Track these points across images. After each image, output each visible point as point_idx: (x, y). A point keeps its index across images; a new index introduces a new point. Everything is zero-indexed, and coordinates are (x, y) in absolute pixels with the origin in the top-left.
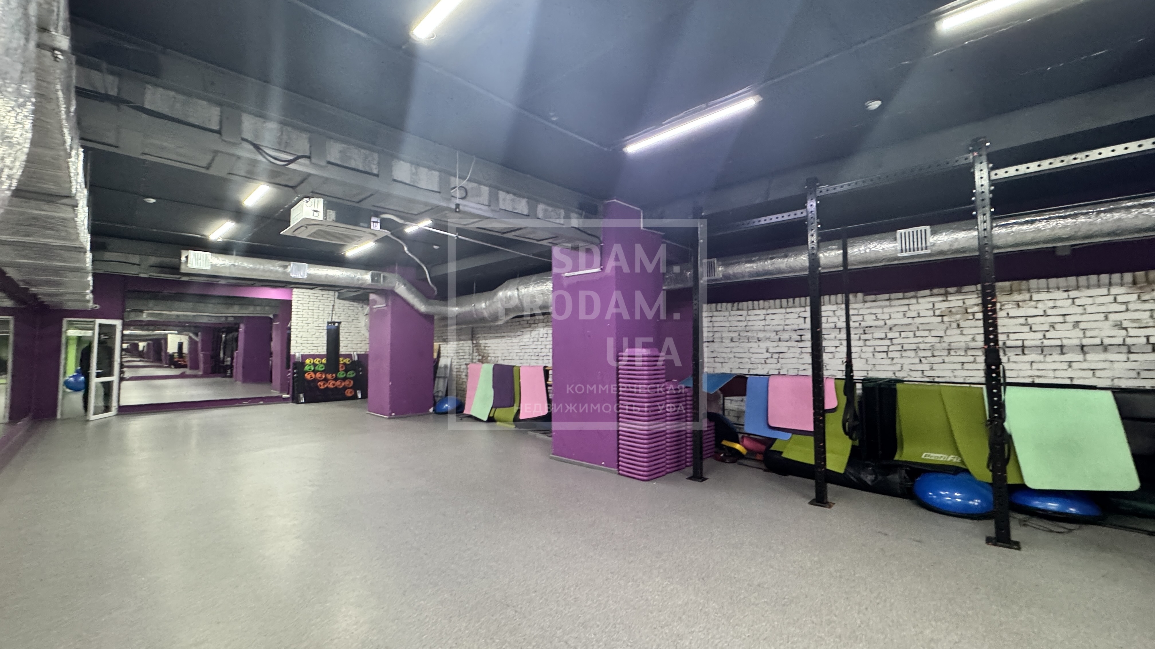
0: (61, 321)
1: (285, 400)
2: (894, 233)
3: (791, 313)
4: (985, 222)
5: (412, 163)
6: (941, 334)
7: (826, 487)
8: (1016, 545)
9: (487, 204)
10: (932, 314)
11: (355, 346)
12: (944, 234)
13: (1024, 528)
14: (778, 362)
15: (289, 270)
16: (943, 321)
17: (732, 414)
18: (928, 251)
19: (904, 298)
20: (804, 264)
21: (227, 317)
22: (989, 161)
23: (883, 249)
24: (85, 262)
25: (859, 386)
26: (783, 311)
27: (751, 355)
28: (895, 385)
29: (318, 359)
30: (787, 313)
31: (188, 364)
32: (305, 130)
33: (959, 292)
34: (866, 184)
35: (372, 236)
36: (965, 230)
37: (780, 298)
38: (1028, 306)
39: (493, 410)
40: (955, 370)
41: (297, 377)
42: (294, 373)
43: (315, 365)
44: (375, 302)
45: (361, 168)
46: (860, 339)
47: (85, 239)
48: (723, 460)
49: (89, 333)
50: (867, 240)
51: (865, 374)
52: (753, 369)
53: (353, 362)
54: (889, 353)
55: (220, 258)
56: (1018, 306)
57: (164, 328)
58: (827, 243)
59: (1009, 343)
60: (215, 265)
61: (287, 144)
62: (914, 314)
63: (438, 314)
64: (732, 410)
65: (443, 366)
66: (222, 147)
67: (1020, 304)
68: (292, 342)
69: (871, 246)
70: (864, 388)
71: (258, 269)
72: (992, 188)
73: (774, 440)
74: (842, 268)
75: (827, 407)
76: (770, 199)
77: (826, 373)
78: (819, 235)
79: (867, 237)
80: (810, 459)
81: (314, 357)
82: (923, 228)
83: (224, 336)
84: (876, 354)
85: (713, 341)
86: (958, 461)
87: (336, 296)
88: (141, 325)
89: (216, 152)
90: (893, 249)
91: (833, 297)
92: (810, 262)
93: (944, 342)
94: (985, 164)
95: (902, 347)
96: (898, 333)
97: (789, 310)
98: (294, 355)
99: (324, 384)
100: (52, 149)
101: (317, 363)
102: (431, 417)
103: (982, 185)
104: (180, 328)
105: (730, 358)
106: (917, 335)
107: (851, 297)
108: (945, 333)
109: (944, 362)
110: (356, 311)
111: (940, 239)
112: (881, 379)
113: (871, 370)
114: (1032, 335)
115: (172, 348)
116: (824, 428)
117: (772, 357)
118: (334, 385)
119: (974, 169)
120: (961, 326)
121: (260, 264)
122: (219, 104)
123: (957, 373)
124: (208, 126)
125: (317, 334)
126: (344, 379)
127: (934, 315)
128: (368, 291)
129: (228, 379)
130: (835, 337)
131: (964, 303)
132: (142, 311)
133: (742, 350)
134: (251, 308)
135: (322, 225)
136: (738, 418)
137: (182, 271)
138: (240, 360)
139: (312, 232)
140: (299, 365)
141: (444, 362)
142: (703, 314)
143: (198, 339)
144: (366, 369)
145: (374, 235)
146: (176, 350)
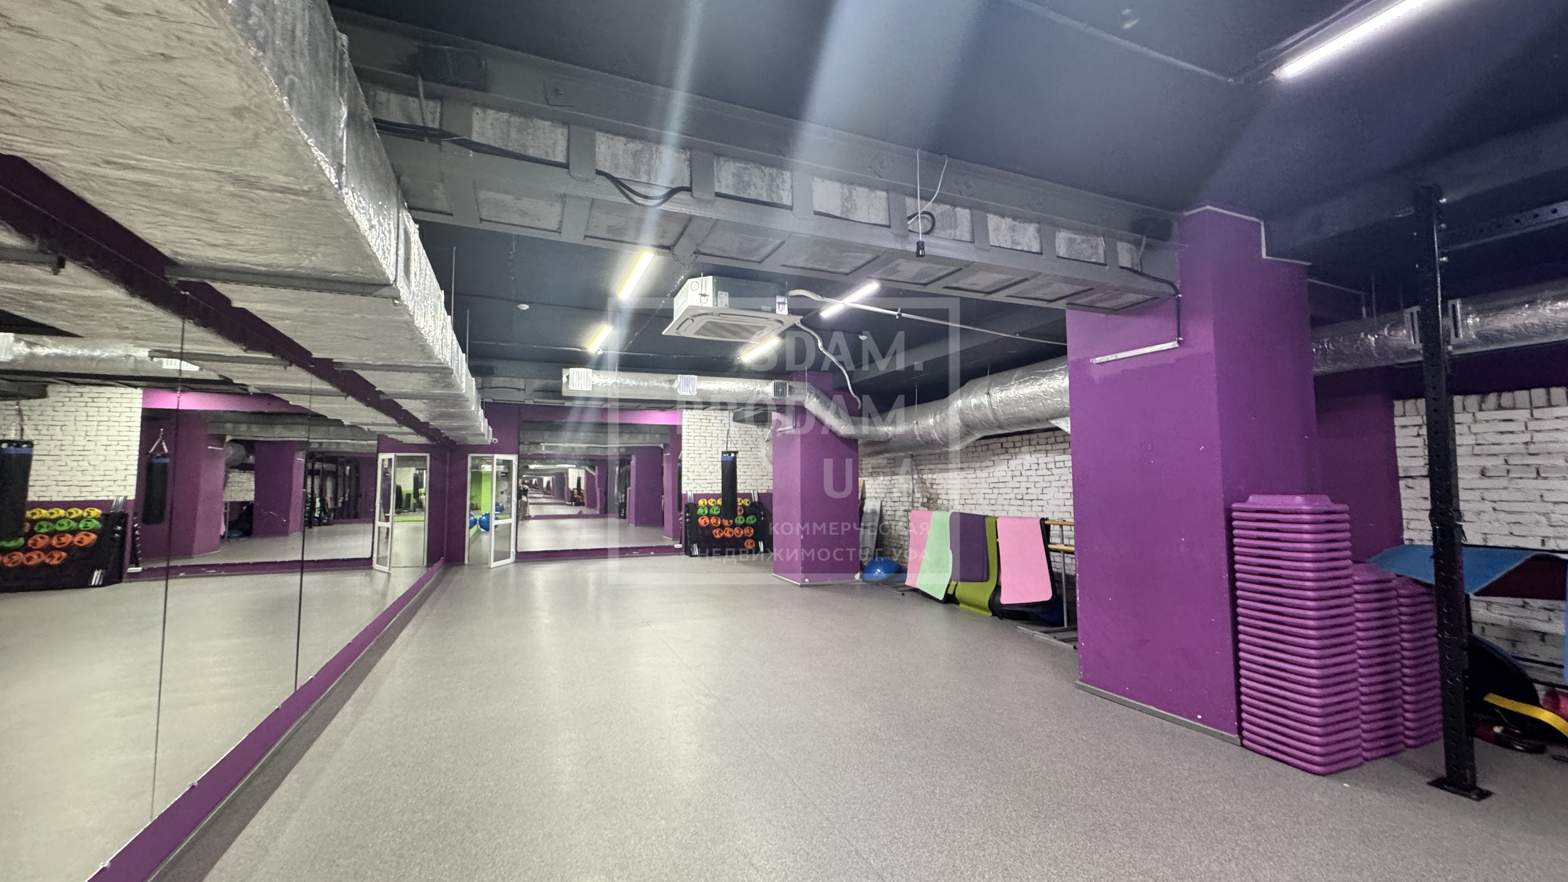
0: (467, 458)
1: (677, 551)
5: (841, 181)
9: (968, 239)
11: (755, 483)
15: (675, 385)
27: (1548, 507)
29: (713, 500)
35: (777, 327)
39: (954, 583)
41: (689, 522)
42: (686, 518)
43: (709, 507)
44: (779, 423)
45: (765, 199)
48: (1506, 743)
53: (753, 504)
55: (601, 376)
57: (562, 461)
60: (597, 384)
63: (864, 437)
64: (1505, 627)
65: (869, 511)
66: (572, 190)
68: (683, 478)
71: (643, 386)
81: (707, 496)
87: (731, 417)
88: (541, 459)
89: (565, 202)
98: (686, 495)
99: (720, 532)
101: (712, 504)
102: (859, 588)
104: (577, 462)
110: (755, 436)
118: (731, 533)
121: (644, 380)
122: (565, 123)
124: (552, 159)
125: (711, 467)
126: (743, 526)
128: (768, 408)
132: (539, 443)
133: (1519, 496)
134: (641, 437)
135: (712, 314)
136: (1514, 643)
137: (564, 394)
138: (633, 499)
139: (699, 326)
140: (692, 508)
141: (870, 505)
142: (1398, 421)
143: (595, 473)
144: (769, 515)
145: (781, 322)
146: (575, 487)
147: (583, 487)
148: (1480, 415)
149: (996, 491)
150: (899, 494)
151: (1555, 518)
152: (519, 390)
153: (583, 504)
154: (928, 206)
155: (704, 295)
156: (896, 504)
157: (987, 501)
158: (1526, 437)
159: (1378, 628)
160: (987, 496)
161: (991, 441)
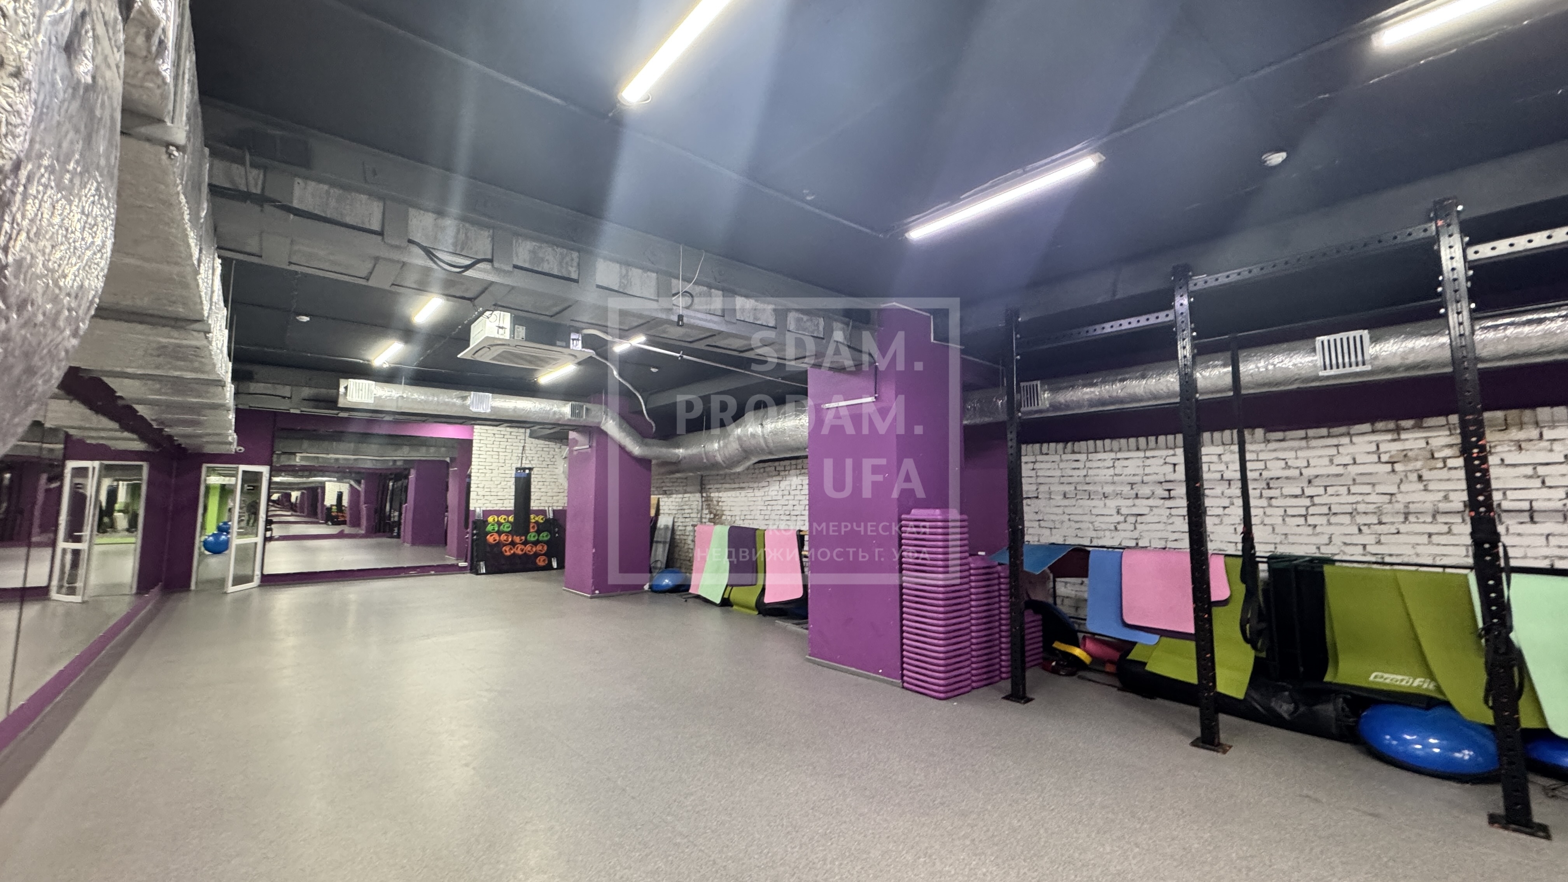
0: (200, 468)
1: (462, 570)
2: (1310, 341)
3: (1153, 457)
4: (1460, 324)
5: (620, 263)
6: (1393, 489)
7: (1217, 720)
8: (1543, 831)
9: (720, 314)
10: (1376, 460)
11: (549, 500)
12: (1392, 341)
13: (1551, 802)
14: (1135, 528)
15: (468, 402)
16: (1393, 471)
17: (1066, 601)
18: (1368, 368)
19: (1329, 436)
20: (1171, 388)
21: (395, 461)
22: (1463, 232)
23: (1295, 365)
24: (224, 398)
25: (1263, 567)
26: (1141, 454)
27: (1094, 518)
28: (1322, 567)
29: (504, 517)
30: (1148, 458)
31: (348, 519)
32: (487, 227)
33: (1419, 427)
34: (1264, 272)
35: (573, 358)
36: (1425, 336)
37: (1137, 436)
38: (1536, 447)
39: (729, 588)
40: (1418, 544)
41: (476, 540)
42: (473, 535)
43: (499, 524)
44: (576, 442)
45: (556, 273)
46: (1261, 496)
47: (224, 368)
48: (1055, 671)
49: (232, 481)
50: (1269, 352)
51: (1271, 548)
52: (1097, 538)
53: (547, 521)
54: (1309, 518)
55: (386, 389)
56: (1520, 448)
57: (321, 473)
58: (1207, 357)
59: (1506, 505)
60: (380, 397)
61: (464, 246)
62: (1348, 460)
63: (657, 458)
64: (1067, 597)
65: (662, 527)
66: (384, 253)
67: (1523, 445)
68: (472, 494)
69: (1276, 360)
70: (1270, 570)
71: (432, 401)
72: (1471, 273)
73: (1133, 644)
74: (1231, 394)
75: (1213, 599)
76: (1117, 297)
77: (1211, 547)
78: (1194, 347)
79: (1266, 348)
80: (1189, 674)
81: (498, 513)
82: (1357, 333)
83: (391, 484)
84: (1287, 519)
85: (1037, 497)
86: (1432, 686)
87: (528, 434)
88: (293, 471)
89: (377, 259)
90: (1310, 364)
91: (1217, 435)
92: (1181, 385)
93: (1397, 501)
94: (1457, 237)
95: (1330, 509)
96: (1322, 489)
97: (1149, 454)
98: (474, 511)
99: (511, 549)
100: (176, 264)
101: (502, 521)
102: (646, 596)
103: (1453, 269)
104: (339, 475)
105: (1062, 522)
106: (1352, 491)
107: (1247, 433)
108: (1399, 488)
109: (1398, 533)
110: (552, 452)
111: (1385, 349)
112: (1297, 558)
113: (1281, 543)
114: (1545, 493)
115: (330, 500)
116: (1211, 631)
117: (1126, 521)
118: (522, 550)
119: (1439, 246)
120: (1424, 478)
121: (434, 395)
122: (382, 198)
123: (1420, 549)
124: (368, 227)
125: (503, 483)
126: (536, 543)
127: (1380, 461)
128: (566, 427)
129: (395, 540)
130: (1223, 493)
131: (1427, 443)
132: (294, 454)
133: (1080, 511)
134: (424, 449)
135: (509, 345)
136: (1077, 608)
137: (340, 405)
138: (410, 515)
139: (495, 354)
140: (481, 524)
141: (664, 521)
142: (1024, 459)
143: (361, 488)
144: (563, 530)
145: (575, 356)
146: (334, 502)
147: (345, 502)
148: (1064, 457)
149: (769, 508)
150: (690, 511)
151: (1096, 524)
152: (284, 397)
153: (344, 523)
154: (689, 287)
155: (502, 328)
156: (687, 520)
157: (762, 517)
158: (1084, 472)
159: (984, 599)
160: (763, 512)
161: (767, 464)
